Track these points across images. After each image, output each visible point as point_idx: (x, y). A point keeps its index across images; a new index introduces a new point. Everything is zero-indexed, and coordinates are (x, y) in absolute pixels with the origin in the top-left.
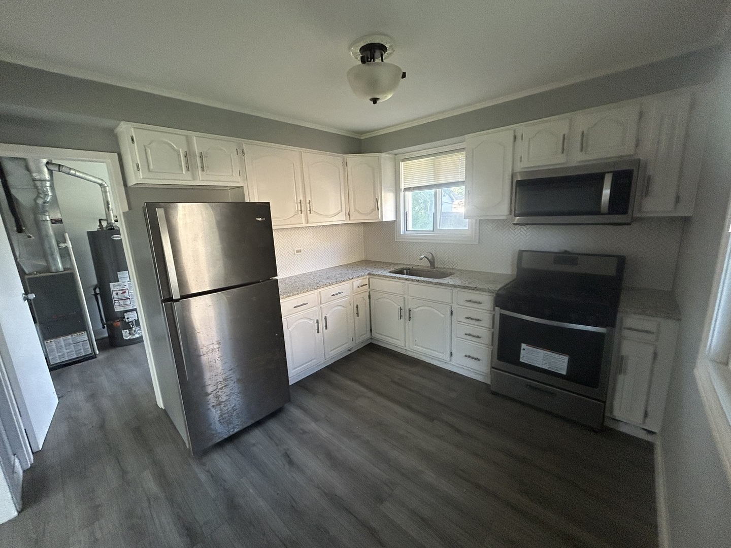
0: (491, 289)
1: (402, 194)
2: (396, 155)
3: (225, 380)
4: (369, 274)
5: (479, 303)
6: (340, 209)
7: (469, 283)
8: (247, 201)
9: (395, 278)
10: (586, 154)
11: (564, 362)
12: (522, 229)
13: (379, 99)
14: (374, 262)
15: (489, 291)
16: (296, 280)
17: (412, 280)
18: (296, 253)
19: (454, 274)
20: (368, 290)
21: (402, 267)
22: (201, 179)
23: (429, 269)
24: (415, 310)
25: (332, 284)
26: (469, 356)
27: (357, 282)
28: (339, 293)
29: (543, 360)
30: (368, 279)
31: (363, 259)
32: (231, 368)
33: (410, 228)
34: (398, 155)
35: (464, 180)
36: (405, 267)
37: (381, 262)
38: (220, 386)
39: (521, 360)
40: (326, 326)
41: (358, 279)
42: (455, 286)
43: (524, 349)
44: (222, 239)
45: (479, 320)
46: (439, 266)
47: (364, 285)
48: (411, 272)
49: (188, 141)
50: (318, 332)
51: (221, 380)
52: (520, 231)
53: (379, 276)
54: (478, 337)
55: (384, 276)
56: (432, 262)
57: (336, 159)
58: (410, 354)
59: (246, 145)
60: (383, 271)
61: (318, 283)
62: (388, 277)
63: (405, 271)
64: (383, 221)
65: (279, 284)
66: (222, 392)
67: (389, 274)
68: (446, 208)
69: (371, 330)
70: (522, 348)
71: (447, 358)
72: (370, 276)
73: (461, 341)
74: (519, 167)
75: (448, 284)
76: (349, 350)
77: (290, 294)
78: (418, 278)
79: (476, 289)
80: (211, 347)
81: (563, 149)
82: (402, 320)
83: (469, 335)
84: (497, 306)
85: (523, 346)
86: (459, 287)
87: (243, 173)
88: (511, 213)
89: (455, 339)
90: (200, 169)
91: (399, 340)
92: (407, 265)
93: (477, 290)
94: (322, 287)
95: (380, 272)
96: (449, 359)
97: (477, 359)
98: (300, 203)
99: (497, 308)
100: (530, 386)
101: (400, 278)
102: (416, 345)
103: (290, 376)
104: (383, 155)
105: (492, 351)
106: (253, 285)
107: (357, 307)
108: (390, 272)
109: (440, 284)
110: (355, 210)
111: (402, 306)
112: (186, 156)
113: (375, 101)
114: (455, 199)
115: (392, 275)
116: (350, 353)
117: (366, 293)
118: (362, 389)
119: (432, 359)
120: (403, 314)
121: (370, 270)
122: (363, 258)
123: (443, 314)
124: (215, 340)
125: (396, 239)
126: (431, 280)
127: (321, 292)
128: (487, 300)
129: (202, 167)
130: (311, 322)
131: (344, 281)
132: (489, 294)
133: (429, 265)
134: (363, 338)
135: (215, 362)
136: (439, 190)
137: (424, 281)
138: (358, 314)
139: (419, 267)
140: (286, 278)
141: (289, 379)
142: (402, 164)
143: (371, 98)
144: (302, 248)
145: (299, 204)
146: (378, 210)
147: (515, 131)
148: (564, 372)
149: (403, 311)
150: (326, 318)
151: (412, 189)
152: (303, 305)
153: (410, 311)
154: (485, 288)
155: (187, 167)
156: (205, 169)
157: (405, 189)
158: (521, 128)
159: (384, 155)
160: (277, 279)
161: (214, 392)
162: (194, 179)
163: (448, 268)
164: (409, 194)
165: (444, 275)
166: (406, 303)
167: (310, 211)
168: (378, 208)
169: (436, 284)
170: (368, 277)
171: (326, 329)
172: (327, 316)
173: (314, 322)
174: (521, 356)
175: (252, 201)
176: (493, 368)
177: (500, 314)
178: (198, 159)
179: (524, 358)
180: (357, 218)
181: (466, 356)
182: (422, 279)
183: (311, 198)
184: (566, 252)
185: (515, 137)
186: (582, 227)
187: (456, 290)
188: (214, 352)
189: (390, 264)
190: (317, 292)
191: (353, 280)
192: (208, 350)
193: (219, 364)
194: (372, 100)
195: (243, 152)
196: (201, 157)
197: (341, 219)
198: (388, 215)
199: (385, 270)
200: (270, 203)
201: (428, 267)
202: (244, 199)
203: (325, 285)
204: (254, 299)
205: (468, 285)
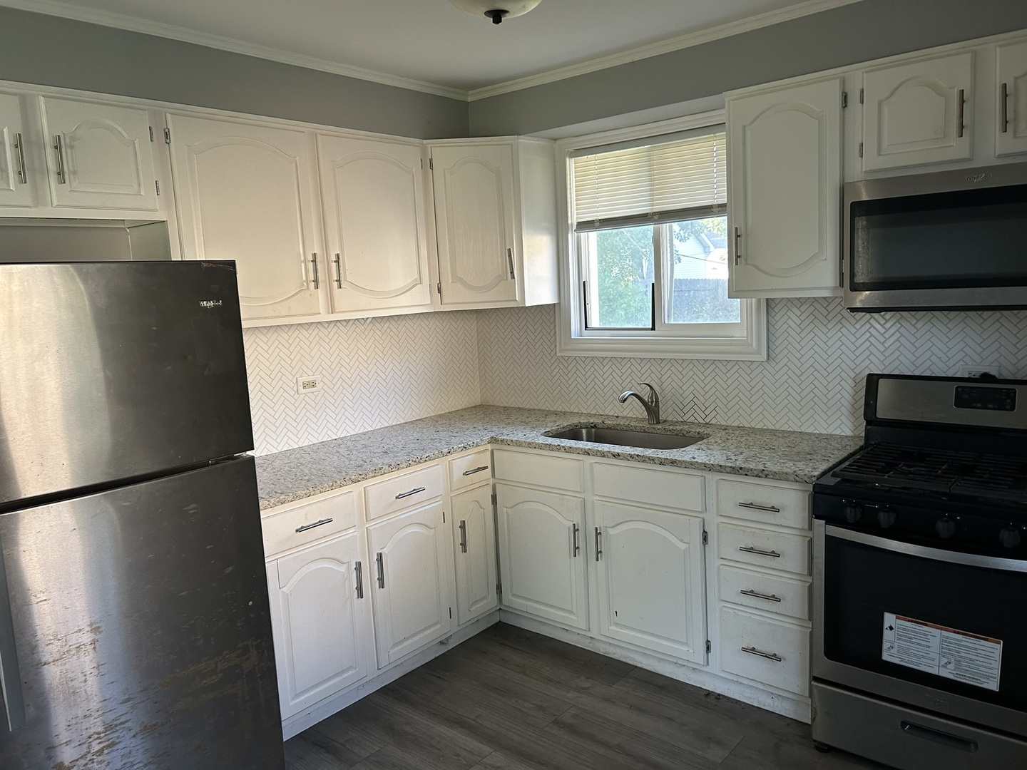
0: (801, 473)
1: (572, 237)
2: (555, 140)
3: (109, 728)
4: (493, 441)
5: (774, 509)
6: (416, 276)
7: (746, 460)
8: (176, 257)
9: (558, 448)
10: (1015, 136)
11: (990, 658)
12: (872, 321)
13: (506, 12)
14: (505, 409)
15: (796, 478)
16: (301, 460)
17: (603, 455)
18: (301, 390)
19: (708, 436)
20: (491, 481)
21: (575, 421)
22: (55, 203)
23: (645, 424)
24: (612, 532)
25: (398, 467)
26: (753, 649)
27: (462, 462)
28: (415, 491)
29: (942, 655)
30: (489, 454)
31: (478, 402)
32: (126, 697)
33: (595, 322)
34: (558, 142)
35: (724, 201)
36: (583, 420)
37: (524, 409)
38: (96, 747)
39: (885, 657)
40: (381, 580)
41: (465, 453)
42: (709, 468)
43: (891, 628)
44: (110, 356)
45: (774, 554)
46: (670, 418)
47: (480, 469)
48: (600, 433)
49: (26, 108)
50: (361, 596)
51: (100, 729)
52: (868, 326)
53: (518, 444)
54: (773, 598)
55: (530, 445)
56: (652, 408)
57: (406, 151)
58: (601, 649)
59: (176, 117)
60: (527, 431)
61: (361, 466)
62: (540, 447)
63: (584, 431)
64: (526, 305)
65: (259, 471)
66: (100, 762)
67: (542, 440)
68: (683, 271)
69: (499, 587)
70: (886, 625)
71: (699, 656)
72: (495, 446)
73: (732, 611)
74: (859, 169)
75: (692, 464)
76: (441, 643)
77: (286, 495)
78: (617, 449)
79: (763, 474)
80: (73, 640)
81: (962, 127)
82: (580, 558)
83: (751, 593)
84: (818, 517)
85: (889, 618)
86: (721, 469)
87: (165, 186)
88: (842, 284)
89: (715, 605)
90: (53, 177)
91: (571, 612)
92: (591, 415)
93: (766, 476)
94: (371, 475)
95: (521, 435)
96: (701, 660)
97: (775, 658)
98: (314, 261)
99: (819, 524)
100: (913, 726)
101: (570, 450)
102: (617, 624)
103: (284, 714)
104: (523, 140)
105: (811, 634)
106: (190, 473)
107: (463, 526)
108: (547, 434)
109: (673, 463)
110: (456, 278)
111: (578, 520)
112: (18, 146)
113: (497, 16)
114: (712, 247)
115: (551, 441)
116: (444, 650)
117: (485, 488)
118: (475, 745)
119: (660, 659)
120: (581, 543)
121: (496, 432)
122: (476, 399)
123: (682, 541)
124: (84, 623)
125: (561, 350)
126: (650, 452)
127: (367, 488)
128: (793, 501)
129: (60, 173)
130: (343, 569)
131: (428, 459)
132: (796, 486)
133: (645, 414)
134: (478, 609)
135: (85, 681)
136: (665, 227)
137: (632, 456)
138: (464, 544)
139: (619, 421)
140: (275, 456)
141: (283, 724)
142: (571, 164)
143: (488, 9)
144: (317, 377)
145: (311, 265)
146: (513, 277)
147: (843, 81)
148: (993, 685)
149: (580, 535)
150: (380, 559)
151: (597, 224)
152: (321, 523)
153: (598, 534)
154: (786, 470)
155: (22, 174)
156: (66, 176)
157: (579, 224)
158: (857, 75)
159: (525, 142)
160: (253, 458)
161: (83, 762)
162: (38, 200)
163: (693, 423)
164: (592, 237)
165: (682, 439)
166: (589, 512)
167: (339, 281)
168: (512, 273)
169: (663, 462)
170: (489, 447)
171: (382, 586)
172: (385, 551)
173: (348, 568)
174: (886, 645)
175: (189, 257)
176: (816, 679)
177: (826, 536)
178: (50, 154)
179: (892, 651)
180: (458, 299)
181: (745, 650)
182: (628, 450)
183: (342, 249)
184: (986, 377)
185: (845, 98)
186: (986, 314)
187: (713, 478)
188: (82, 654)
189: (547, 414)
190: (356, 489)
191: (450, 457)
192: (66, 649)
193: (92, 685)
194: (488, 13)
195: (167, 135)
196: (58, 147)
197: (418, 301)
198: (539, 291)
199: (533, 429)
200: (237, 262)
201: (642, 420)
202: (168, 253)
203: (378, 472)
204: (192, 508)
205: (743, 466)
